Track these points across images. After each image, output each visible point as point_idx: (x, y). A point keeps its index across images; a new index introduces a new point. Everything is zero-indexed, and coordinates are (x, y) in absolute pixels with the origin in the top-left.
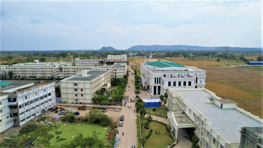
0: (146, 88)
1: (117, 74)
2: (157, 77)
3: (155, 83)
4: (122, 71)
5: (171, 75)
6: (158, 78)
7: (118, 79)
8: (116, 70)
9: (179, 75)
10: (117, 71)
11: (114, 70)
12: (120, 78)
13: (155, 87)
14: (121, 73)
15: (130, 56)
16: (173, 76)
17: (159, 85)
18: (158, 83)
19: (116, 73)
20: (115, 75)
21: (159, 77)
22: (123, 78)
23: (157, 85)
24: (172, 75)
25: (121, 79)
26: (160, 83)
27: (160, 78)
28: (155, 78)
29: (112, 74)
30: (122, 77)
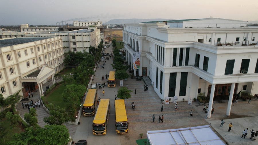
0: (140, 74)
1: (78, 45)
2: (179, 46)
3: (174, 64)
4: (86, 38)
5: (217, 40)
6: (182, 49)
7: (80, 53)
8: (74, 37)
9: (238, 39)
10: (78, 39)
11: (71, 37)
12: (83, 52)
13: (173, 76)
14: (85, 43)
15: (108, 28)
16: (222, 42)
17: (183, 69)
18: (181, 64)
19: (74, 43)
20: (74, 46)
21: (185, 46)
22: (90, 52)
23: (179, 70)
24: (219, 40)
25: (86, 54)
26: (187, 64)
27: (188, 49)
28: (175, 50)
29: (66, 45)
30: (87, 51)
